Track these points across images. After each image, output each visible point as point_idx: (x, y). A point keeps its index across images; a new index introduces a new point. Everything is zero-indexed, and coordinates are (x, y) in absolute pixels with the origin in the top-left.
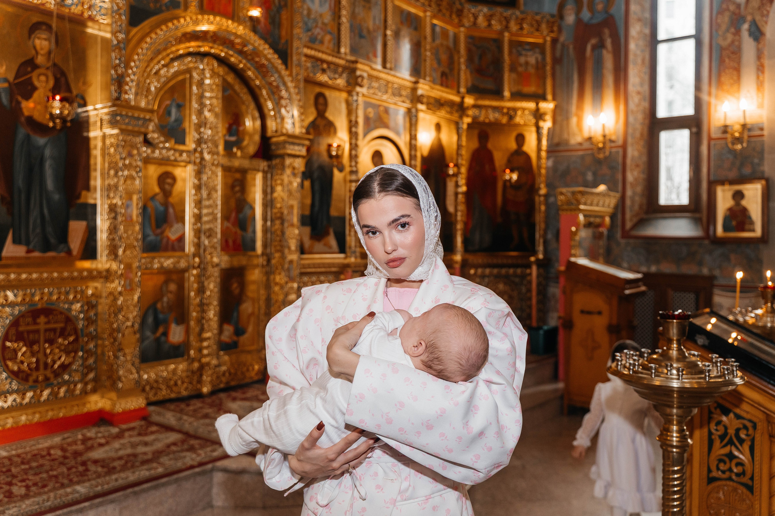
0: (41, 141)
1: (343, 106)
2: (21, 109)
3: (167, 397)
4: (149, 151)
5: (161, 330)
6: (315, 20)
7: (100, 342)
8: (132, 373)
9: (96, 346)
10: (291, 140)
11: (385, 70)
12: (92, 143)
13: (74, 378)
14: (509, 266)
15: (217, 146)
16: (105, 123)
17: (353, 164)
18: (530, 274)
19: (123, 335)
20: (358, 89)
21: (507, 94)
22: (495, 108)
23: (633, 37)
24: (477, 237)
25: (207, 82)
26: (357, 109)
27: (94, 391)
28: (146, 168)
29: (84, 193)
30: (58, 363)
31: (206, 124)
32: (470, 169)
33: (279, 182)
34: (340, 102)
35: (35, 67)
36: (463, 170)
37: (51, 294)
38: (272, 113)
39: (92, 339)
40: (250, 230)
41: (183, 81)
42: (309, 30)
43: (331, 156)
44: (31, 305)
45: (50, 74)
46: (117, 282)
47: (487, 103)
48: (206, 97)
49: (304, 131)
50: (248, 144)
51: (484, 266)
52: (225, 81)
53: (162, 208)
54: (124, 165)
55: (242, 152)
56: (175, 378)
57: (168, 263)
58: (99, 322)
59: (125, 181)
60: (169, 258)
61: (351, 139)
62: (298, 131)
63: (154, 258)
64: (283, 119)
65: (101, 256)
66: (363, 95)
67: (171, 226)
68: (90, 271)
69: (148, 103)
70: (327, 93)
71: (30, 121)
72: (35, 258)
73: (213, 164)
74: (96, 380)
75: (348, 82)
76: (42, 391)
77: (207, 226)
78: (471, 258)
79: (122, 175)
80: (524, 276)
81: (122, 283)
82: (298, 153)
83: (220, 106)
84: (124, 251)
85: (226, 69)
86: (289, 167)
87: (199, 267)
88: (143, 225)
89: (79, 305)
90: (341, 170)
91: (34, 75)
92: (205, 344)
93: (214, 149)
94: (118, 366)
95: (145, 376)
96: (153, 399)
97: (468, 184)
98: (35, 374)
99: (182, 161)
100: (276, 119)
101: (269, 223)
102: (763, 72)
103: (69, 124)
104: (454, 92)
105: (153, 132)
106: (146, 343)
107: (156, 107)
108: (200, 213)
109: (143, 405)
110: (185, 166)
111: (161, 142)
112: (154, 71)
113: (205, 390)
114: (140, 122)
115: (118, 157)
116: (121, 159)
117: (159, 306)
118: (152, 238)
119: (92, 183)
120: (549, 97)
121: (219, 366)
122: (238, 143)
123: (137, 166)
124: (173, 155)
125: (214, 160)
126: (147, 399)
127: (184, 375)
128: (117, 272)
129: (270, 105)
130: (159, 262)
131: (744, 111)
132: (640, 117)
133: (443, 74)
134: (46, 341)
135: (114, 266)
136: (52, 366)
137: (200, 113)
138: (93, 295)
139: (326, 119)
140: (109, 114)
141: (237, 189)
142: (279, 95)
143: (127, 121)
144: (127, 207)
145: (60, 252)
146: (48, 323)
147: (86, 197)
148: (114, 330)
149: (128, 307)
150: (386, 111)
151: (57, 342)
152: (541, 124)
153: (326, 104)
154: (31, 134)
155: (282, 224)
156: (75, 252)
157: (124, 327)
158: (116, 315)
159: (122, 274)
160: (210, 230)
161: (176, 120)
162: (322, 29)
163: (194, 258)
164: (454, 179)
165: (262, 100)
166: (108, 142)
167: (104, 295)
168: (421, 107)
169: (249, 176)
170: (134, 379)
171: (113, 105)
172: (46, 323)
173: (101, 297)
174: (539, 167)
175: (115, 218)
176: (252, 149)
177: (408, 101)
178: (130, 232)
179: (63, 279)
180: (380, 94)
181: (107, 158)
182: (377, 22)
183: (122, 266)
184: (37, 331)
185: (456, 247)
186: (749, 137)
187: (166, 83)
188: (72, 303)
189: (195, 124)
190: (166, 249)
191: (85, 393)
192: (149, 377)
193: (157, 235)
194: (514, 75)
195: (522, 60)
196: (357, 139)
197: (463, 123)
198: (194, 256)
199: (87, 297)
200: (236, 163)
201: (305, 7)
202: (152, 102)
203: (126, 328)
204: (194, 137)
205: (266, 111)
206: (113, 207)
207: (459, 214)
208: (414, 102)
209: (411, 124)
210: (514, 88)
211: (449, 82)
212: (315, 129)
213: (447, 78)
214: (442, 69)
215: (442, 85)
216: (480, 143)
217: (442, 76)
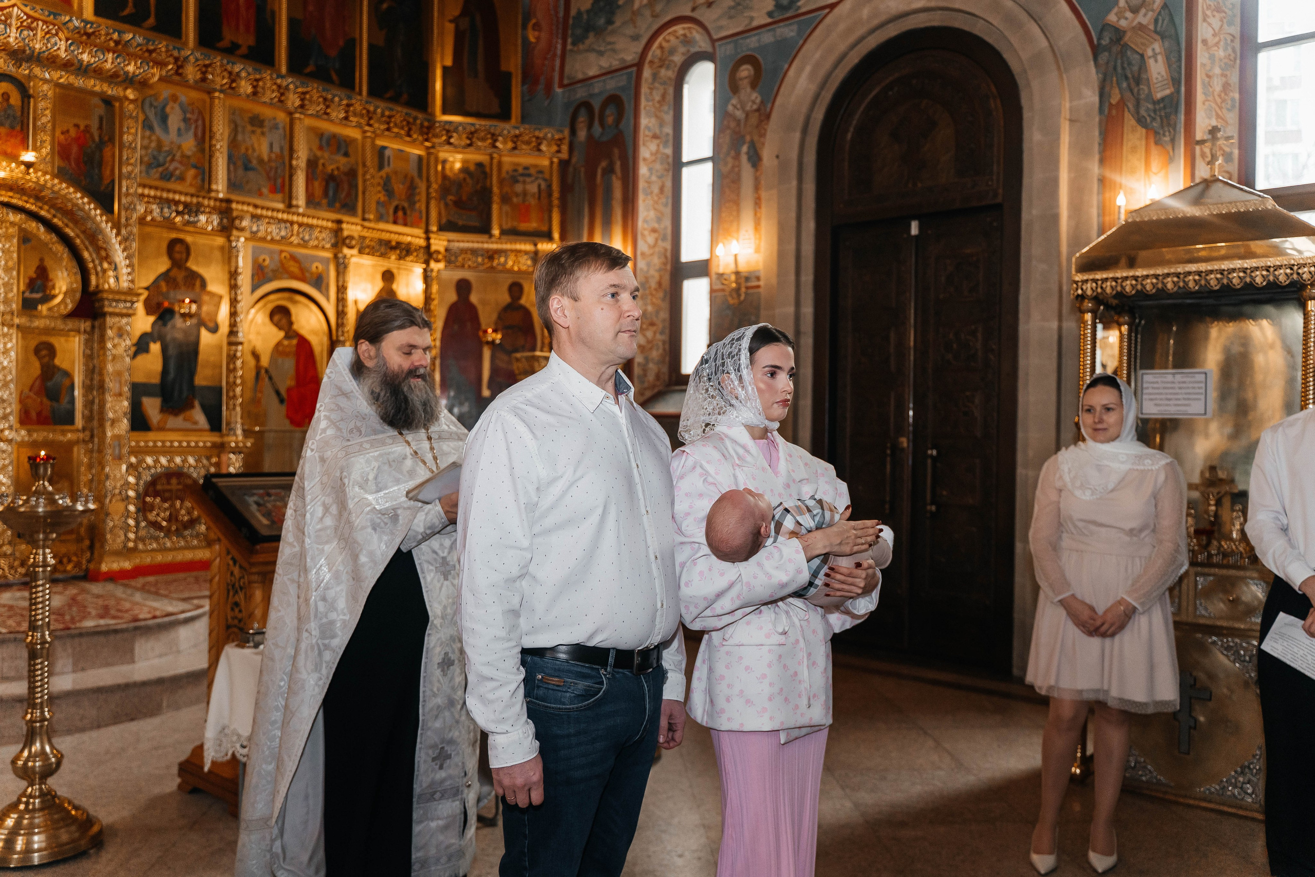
1: (218, 254)
6: (169, 152)
10: (112, 296)
11: (290, 210)
15: (10, 305)
17: (232, 323)
20: (237, 233)
21: (496, 232)
23: (645, 159)
26: (237, 256)
38: (91, 265)
40: (65, 400)
42: (159, 165)
50: (61, 302)
52: (23, 230)
55: (49, 310)
64: (104, 272)
66: (247, 240)
73: (4, 325)
75: (221, 224)
82: (124, 311)
85: (24, 216)
86: (110, 327)
90: (214, 330)
93: (5, 308)
102: (760, 208)
120: (556, 235)
122: (45, 301)
125: (5, 320)
131: (736, 256)
132: (656, 261)
133: (399, 209)
139: (187, 269)
141: (44, 353)
150: (294, 257)
153: (187, 252)
155: (104, 393)
162: (181, 163)
165: (79, 250)
176: (66, 308)
177: (331, 245)
180: (277, 238)
182: (276, 149)
186: (747, 288)
194: (506, 208)
195: (519, 188)
197: (431, 270)
200: (41, 323)
201: (154, 138)
208: (340, 245)
209: (338, 274)
210: (507, 225)
211: (409, 220)
212: (167, 282)
213: (405, 214)
214: (395, 203)
215: (395, 222)
216: (458, 295)
217: (396, 210)
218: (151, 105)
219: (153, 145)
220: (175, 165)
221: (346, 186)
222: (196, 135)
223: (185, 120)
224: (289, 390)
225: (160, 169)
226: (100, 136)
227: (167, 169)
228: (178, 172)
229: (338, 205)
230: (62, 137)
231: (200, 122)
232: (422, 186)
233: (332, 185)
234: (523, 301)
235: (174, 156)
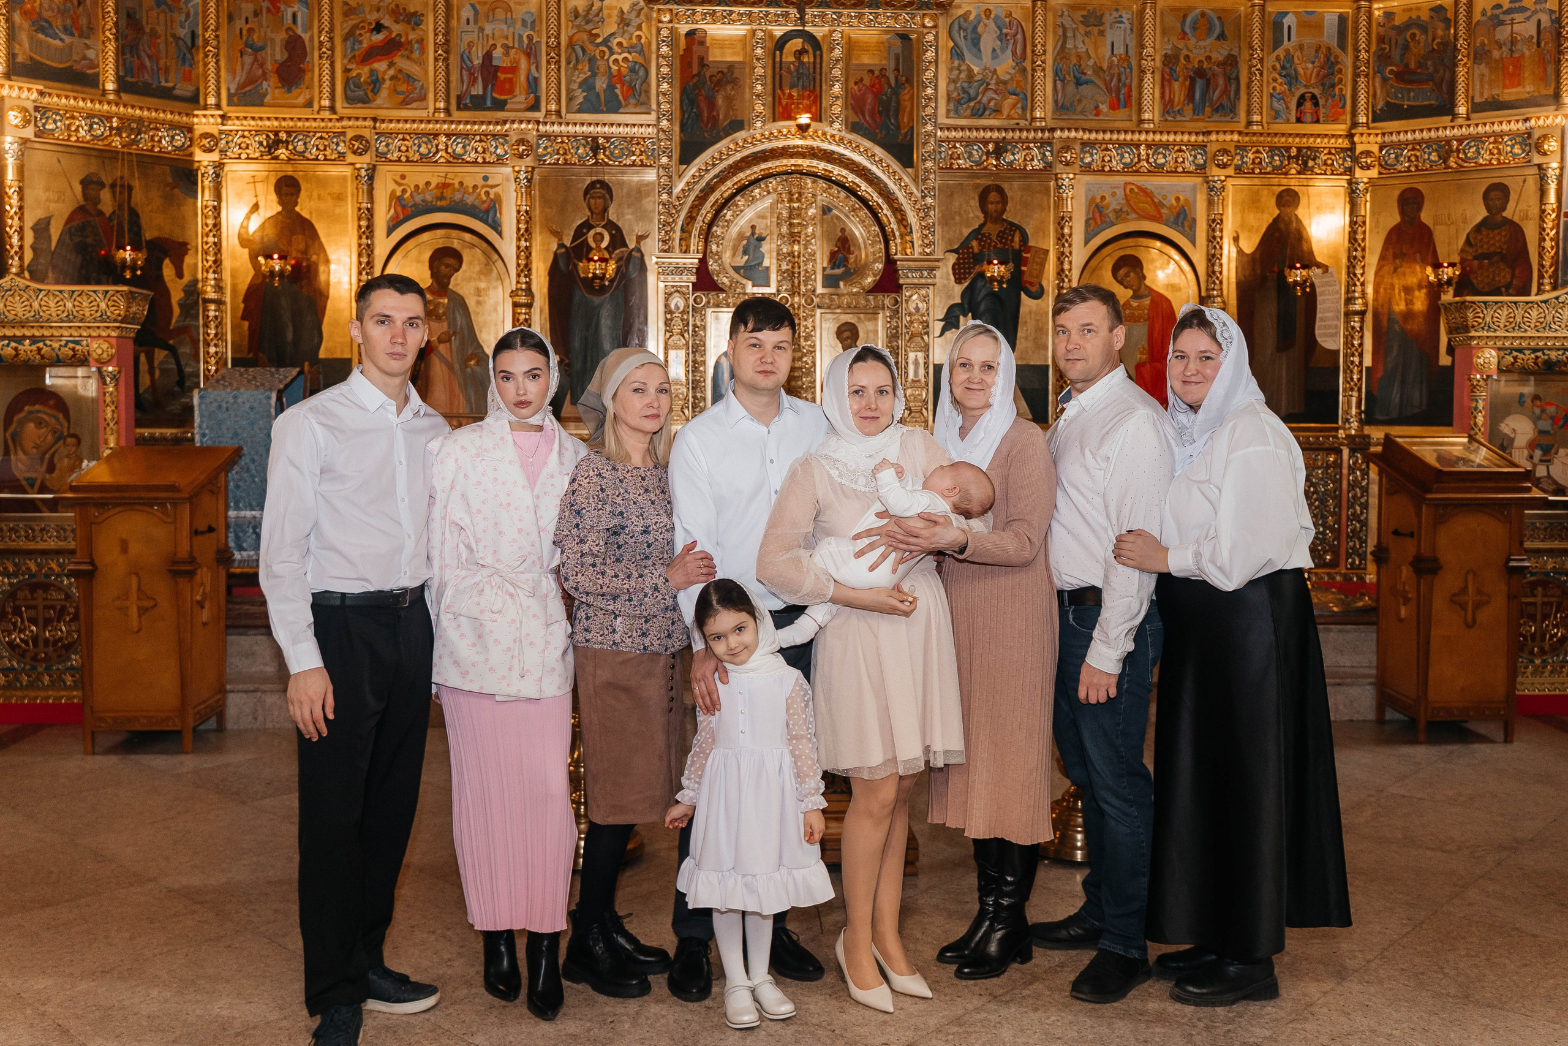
0: (597, 301)
1: (1043, 198)
2: (577, 272)
6: (982, 81)
10: (909, 264)
20: (1062, 169)
21: (1462, 110)
22: (1430, 143)
24: (1395, 395)
26: (1064, 198)
32: (1380, 266)
34: (1034, 193)
35: (591, 227)
45: (605, 232)
48: (791, 224)
54: (669, 319)
55: (852, 286)
59: (670, 336)
61: (1059, 245)
62: (919, 250)
66: (1081, 175)
75: (1044, 161)
79: (668, 330)
82: (923, 281)
83: (816, 233)
90: (1038, 294)
91: (590, 236)
105: (723, 275)
114: (686, 271)
116: (665, 312)
122: (846, 276)
123: (684, 319)
133: (1305, 100)
139: (1005, 222)
141: (846, 334)
150: (1143, 190)
153: (1003, 201)
154: (587, 295)
161: (755, 259)
168: (1218, 172)
176: (870, 282)
177: (1192, 167)
180: (1118, 167)
182: (1120, 50)
194: (1481, 69)
195: (1503, 33)
196: (1066, 245)
197: (1356, 182)
204: (779, 276)
209: (1210, 203)
210: (1482, 94)
211: (1323, 112)
212: (981, 240)
213: (1316, 104)
214: (1302, 90)
215: (1299, 120)
216: (1402, 212)
217: (1300, 103)
218: (960, 28)
219: (963, 76)
220: (990, 94)
221: (1221, 81)
222: (1014, 53)
223: (1002, 37)
225: (972, 104)
226: (896, 78)
227: (979, 102)
228: (992, 104)
229: (1208, 109)
230: (856, 87)
231: (1019, 36)
232: (1348, 61)
233: (1199, 84)
234: (1507, 214)
235: (988, 84)
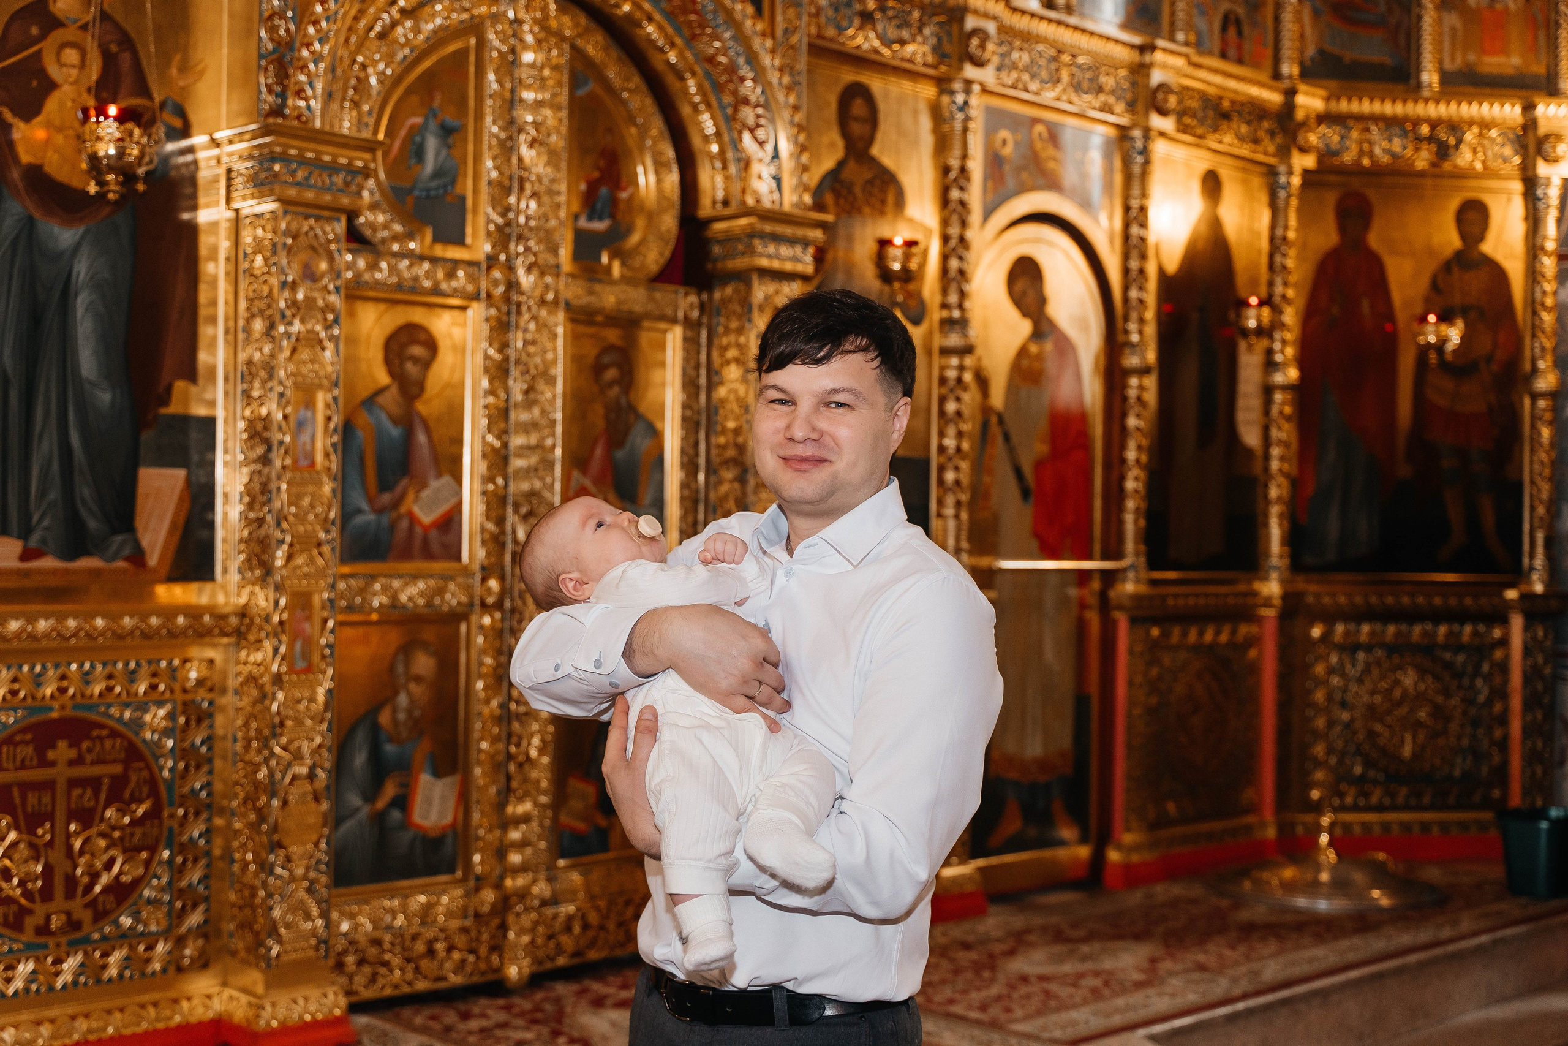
0: (65, 236)
1: (925, 123)
2: (11, 144)
3: (406, 989)
4: (361, 263)
5: (390, 790)
7: (219, 822)
8: (308, 917)
9: (207, 834)
10: (768, 228)
11: (1052, 14)
12: (205, 242)
13: (145, 925)
14: (1437, 617)
15: (554, 250)
16: (238, 181)
17: (953, 299)
18: (1504, 642)
19: (285, 803)
20: (970, 71)
21: (1430, 77)
22: (1391, 123)
24: (1333, 527)
25: (528, 57)
26: (965, 130)
27: (203, 963)
28: (352, 314)
29: (180, 385)
30: (105, 879)
31: (522, 181)
32: (1309, 316)
33: (732, 353)
34: (915, 113)
35: (53, 23)
36: (1290, 316)
37: (86, 678)
38: (715, 148)
39: (197, 814)
41: (461, 56)
43: (886, 275)
44: (31, 710)
45: (91, 45)
46: (268, 645)
47: (1366, 107)
48: (521, 101)
49: (807, 199)
50: (643, 241)
51: (1357, 616)
52: (577, 52)
53: (395, 432)
54: (293, 304)
55: (623, 264)
56: (431, 934)
57: (411, 593)
58: (218, 763)
59: (294, 351)
60: (415, 577)
61: (945, 223)
62: (789, 200)
63: (373, 578)
64: (746, 164)
65: (225, 571)
66: (985, 90)
67: (423, 485)
68: (194, 613)
69: (360, 123)
70: (876, 84)
71: (36, 177)
72: (42, 572)
73: (543, 302)
74: (205, 931)
75: (937, 49)
76: (58, 961)
77: (525, 486)
78: (1312, 589)
79: (288, 335)
80: (1481, 650)
81: (283, 649)
82: (788, 266)
83: (564, 129)
84: (290, 557)
85: (583, 19)
86: (761, 309)
87: (499, 605)
88: (343, 480)
89: (162, 712)
90: (917, 316)
91: (48, 47)
92: (515, 835)
93: (547, 258)
94: (270, 895)
95: (345, 927)
96: (367, 994)
97: (1303, 362)
98: (40, 909)
99: (455, 293)
100: (725, 167)
101: (701, 477)
103: (141, 187)
104: (1264, 77)
105: (374, 207)
106: (348, 825)
107: (381, 136)
108: (505, 445)
109: (338, 1012)
110: (463, 308)
111: (395, 238)
112: (378, 28)
113: (513, 972)
114: (339, 179)
115: (275, 282)
116: (284, 285)
117: (384, 718)
118: (368, 517)
119: (203, 357)
121: (554, 901)
122: (614, 239)
123: (328, 308)
124: (428, 275)
125: (547, 287)
126: (348, 993)
127: (455, 924)
128: (267, 619)
129: (707, 122)
130: (385, 589)
133: (1229, 21)
134: (71, 817)
135: (262, 599)
136: (89, 888)
137: (507, 148)
138: (200, 682)
139: (874, 162)
140: (251, 157)
141: (611, 374)
142: (735, 93)
143: (300, 175)
144: (301, 425)
145: (113, 559)
146: (78, 761)
147: (186, 401)
148: (257, 785)
149: (299, 722)
150: (1053, 137)
151: (102, 819)
152: (1542, 169)
153: (872, 119)
154: (37, 215)
155: (742, 479)
156: (153, 560)
157: (287, 780)
158: (265, 744)
159: (281, 623)
160: (532, 494)
161: (437, 174)
163: (484, 580)
164: (1264, 343)
165: (686, 110)
166: (247, 238)
167: (232, 683)
168: (1157, 122)
169: (645, 338)
170: (313, 932)
171: (265, 131)
172: (71, 763)
173: (223, 691)
174: (1534, 306)
175: (265, 460)
176: (654, 257)
177: (1120, 107)
178: (306, 501)
179: (120, 636)
180: (1034, 86)
181: (243, 284)
183: (283, 602)
184: (49, 785)
185: (1267, 555)
187: (410, 65)
188: (142, 707)
189: (490, 183)
190: (406, 554)
191: (176, 968)
192: (356, 927)
193: (380, 511)
194: (1453, 19)
196: (964, 224)
197: (1290, 173)
198: (486, 572)
199: (185, 691)
200: (609, 298)
202: (371, 121)
203: (291, 783)
204: (489, 221)
205: (696, 142)
206: (259, 426)
207: (1275, 451)
208: (1140, 107)
210: (1453, 58)
211: (1247, 46)
212: (837, 194)
213: (1240, 33)
214: (1226, 6)
215: (1223, 54)
216: (1342, 229)
217: (1224, 28)
224: (1039, 465)
234: (1488, 247)
